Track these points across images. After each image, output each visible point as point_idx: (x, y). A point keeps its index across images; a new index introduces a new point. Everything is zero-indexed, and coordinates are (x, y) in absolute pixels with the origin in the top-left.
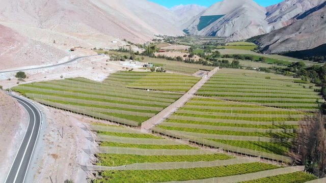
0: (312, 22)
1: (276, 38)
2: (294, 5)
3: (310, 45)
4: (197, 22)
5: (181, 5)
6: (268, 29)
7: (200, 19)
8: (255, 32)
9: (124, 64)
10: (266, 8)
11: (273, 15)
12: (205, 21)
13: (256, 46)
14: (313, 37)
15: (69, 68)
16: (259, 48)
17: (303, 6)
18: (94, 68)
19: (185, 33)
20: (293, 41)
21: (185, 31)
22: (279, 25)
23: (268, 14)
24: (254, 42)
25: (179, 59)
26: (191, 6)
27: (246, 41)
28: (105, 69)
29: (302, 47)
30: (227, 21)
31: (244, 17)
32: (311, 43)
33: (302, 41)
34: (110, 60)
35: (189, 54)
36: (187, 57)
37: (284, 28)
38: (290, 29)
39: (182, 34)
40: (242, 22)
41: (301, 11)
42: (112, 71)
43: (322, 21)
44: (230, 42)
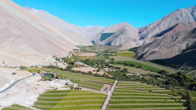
0: (167, 40)
1: (147, 49)
2: (154, 27)
3: (168, 56)
4: (100, 36)
5: (90, 26)
6: (141, 43)
7: (101, 35)
8: (134, 45)
9: (51, 84)
10: (139, 29)
11: (143, 33)
12: (104, 36)
13: (135, 54)
14: (169, 51)
15: (7, 95)
16: (137, 56)
17: (159, 28)
18: (27, 91)
19: (93, 44)
20: (157, 53)
21: (92, 42)
22: (148, 41)
23: (140, 33)
24: (133, 51)
25: (90, 73)
26: (96, 27)
27: (129, 50)
28: (36, 89)
29: (163, 57)
30: (117, 36)
31: (126, 35)
32: (168, 54)
33: (163, 53)
34: (41, 80)
35: (97, 69)
36: (96, 71)
37: (151, 43)
38: (154, 44)
39: (91, 44)
40: (125, 37)
41: (159, 32)
42: (41, 91)
43: (173, 40)
44: (120, 51)
